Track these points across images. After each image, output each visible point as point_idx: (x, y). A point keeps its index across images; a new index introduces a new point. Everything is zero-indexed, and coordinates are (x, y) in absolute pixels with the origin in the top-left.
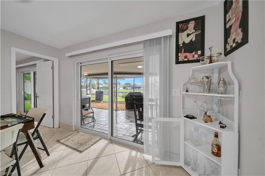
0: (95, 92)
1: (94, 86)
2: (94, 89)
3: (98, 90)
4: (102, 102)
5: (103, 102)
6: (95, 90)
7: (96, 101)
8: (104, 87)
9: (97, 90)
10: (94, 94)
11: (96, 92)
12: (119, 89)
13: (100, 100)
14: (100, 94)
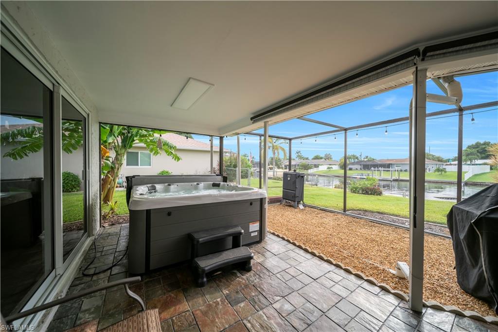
0: (282, 174)
1: (279, 163)
2: (279, 168)
3: (290, 170)
4: (301, 207)
5: (305, 206)
6: (281, 170)
7: (284, 201)
8: (298, 165)
9: (287, 170)
10: (279, 178)
11: (285, 175)
12: (331, 169)
13: (294, 201)
14: (295, 182)
